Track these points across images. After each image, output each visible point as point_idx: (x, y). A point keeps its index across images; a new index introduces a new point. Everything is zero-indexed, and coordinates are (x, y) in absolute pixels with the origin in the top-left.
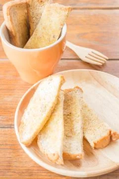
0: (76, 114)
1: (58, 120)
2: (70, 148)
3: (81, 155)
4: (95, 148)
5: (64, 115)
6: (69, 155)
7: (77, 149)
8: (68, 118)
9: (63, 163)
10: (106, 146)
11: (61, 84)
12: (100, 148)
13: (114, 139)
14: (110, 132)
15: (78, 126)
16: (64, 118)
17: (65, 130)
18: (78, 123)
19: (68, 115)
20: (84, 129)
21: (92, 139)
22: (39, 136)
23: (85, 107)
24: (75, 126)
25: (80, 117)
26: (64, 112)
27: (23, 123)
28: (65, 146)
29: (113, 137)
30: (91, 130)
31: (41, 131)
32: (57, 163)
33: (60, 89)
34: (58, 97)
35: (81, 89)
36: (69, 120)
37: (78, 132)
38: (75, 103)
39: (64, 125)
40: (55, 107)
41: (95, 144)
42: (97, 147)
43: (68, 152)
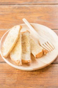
0: (27, 43)
1: (19, 46)
2: (25, 58)
3: (30, 61)
4: (36, 58)
5: (22, 43)
6: (24, 61)
7: (28, 58)
8: (24, 45)
9: (22, 65)
10: (41, 57)
11: (20, 29)
12: (39, 58)
13: (45, 53)
14: (43, 50)
15: (28, 48)
16: (22, 45)
17: (23, 50)
18: (28, 46)
19: (24, 43)
20: (31, 50)
21: (35, 53)
22: (11, 53)
23: (32, 40)
24: (27, 48)
25: (29, 44)
26: (22, 42)
27: (3, 48)
28: (22, 57)
29: (44, 52)
30: (34, 50)
31: (11, 51)
32: (19, 65)
33: (19, 32)
34: (19, 35)
35: (29, 32)
36: (24, 46)
37: (28, 51)
38: (27, 38)
39: (22, 48)
40: (18, 40)
41: (36, 55)
42: (37, 57)
43: (24, 60)
